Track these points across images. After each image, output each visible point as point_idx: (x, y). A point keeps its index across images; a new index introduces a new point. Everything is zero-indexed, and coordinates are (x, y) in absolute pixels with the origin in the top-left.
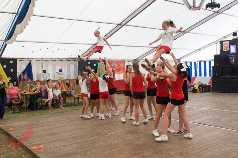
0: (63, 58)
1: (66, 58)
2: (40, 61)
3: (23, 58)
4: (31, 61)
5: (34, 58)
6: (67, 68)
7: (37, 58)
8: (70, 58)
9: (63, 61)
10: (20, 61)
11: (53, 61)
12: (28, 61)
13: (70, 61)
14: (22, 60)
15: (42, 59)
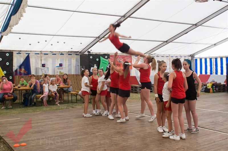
0: (63, 52)
1: (67, 51)
2: (39, 54)
3: (21, 51)
4: (30, 54)
5: (33, 51)
6: (68, 63)
7: (36, 51)
8: (72, 52)
9: (63, 54)
10: (17, 53)
11: (53, 54)
12: (26, 54)
13: (71, 54)
14: (19, 52)
15: (41, 52)
